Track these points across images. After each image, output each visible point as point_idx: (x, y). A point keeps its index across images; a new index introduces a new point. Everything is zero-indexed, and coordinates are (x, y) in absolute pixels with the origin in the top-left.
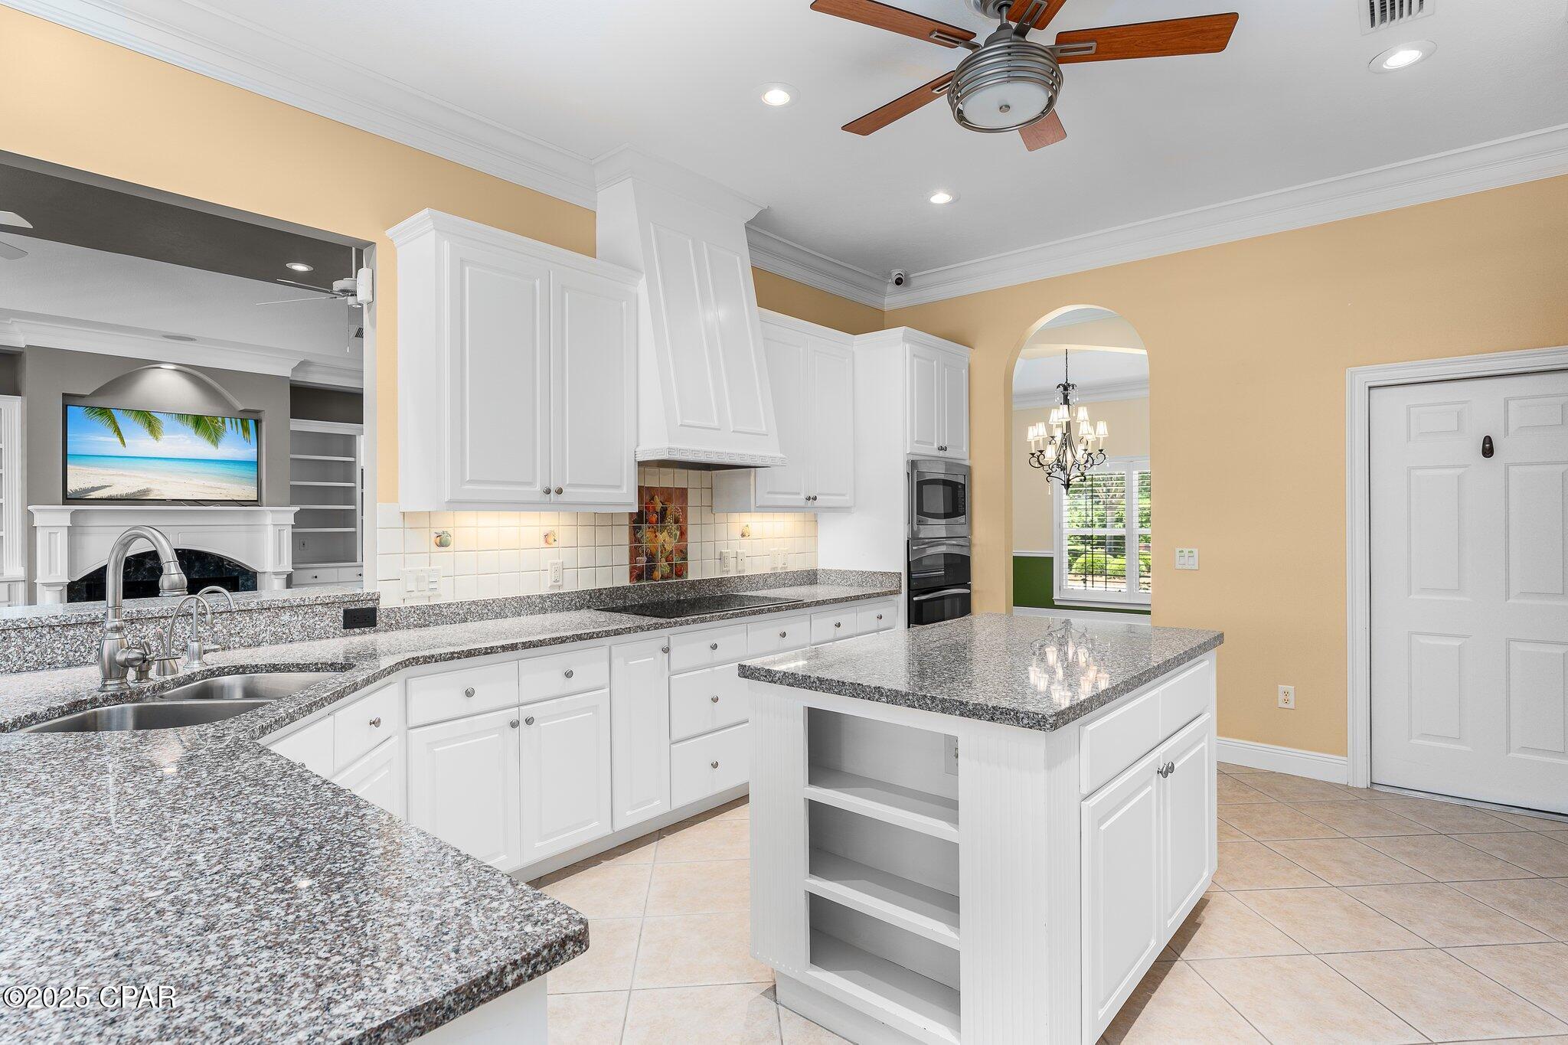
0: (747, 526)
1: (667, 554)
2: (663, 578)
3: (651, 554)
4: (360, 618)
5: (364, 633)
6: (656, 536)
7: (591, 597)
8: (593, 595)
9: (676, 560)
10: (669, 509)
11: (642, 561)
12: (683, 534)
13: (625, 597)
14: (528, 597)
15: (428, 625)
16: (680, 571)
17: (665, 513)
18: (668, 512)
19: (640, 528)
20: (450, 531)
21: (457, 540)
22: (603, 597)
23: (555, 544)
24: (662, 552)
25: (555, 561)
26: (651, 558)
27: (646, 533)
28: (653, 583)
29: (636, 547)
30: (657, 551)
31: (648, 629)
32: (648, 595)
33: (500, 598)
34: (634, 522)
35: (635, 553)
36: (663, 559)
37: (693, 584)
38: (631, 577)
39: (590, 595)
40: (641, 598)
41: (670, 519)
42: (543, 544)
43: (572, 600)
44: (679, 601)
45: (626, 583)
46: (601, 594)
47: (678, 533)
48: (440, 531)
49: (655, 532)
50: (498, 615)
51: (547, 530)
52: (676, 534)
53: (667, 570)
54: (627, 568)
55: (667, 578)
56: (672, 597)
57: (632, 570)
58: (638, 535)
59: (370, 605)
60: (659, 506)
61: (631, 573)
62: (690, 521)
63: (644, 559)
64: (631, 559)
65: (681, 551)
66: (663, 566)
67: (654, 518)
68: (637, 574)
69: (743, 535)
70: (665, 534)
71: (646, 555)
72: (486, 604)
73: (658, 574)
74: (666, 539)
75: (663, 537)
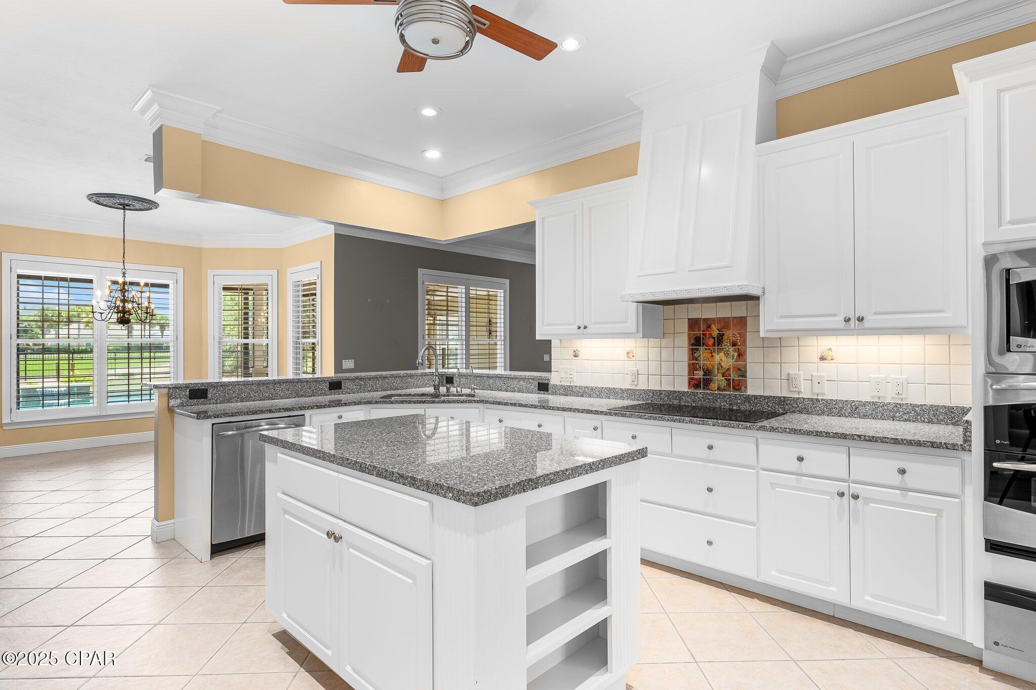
0: (830, 349)
1: (723, 371)
2: (719, 389)
3: (708, 369)
4: (543, 387)
5: (544, 394)
6: (712, 356)
7: (653, 395)
8: (655, 393)
9: (733, 376)
10: (726, 335)
11: (699, 374)
12: (741, 355)
13: (680, 399)
14: (614, 388)
15: (567, 395)
16: (738, 385)
17: (722, 339)
18: (725, 337)
19: (697, 350)
20: (579, 349)
21: (582, 355)
22: (662, 396)
23: (634, 359)
24: (718, 369)
25: (633, 369)
26: (708, 372)
27: (702, 353)
28: (709, 392)
29: (693, 364)
30: (713, 367)
31: (582, 412)
32: (700, 400)
33: (599, 386)
34: (692, 345)
35: (692, 368)
36: (720, 375)
37: (748, 399)
38: (689, 385)
39: (653, 393)
40: (694, 401)
41: (726, 344)
42: (626, 358)
43: (640, 395)
44: (731, 410)
45: (685, 388)
46: (661, 394)
47: (736, 354)
48: (575, 349)
49: (711, 353)
50: (598, 396)
51: (629, 349)
52: (733, 355)
53: (724, 383)
54: (686, 379)
55: (724, 390)
56: (724, 406)
57: (690, 380)
58: (696, 355)
59: (546, 382)
60: (715, 333)
61: (689, 382)
62: (748, 344)
63: (702, 373)
64: (689, 372)
65: (739, 369)
66: (719, 380)
67: (711, 342)
68: (695, 384)
69: (823, 358)
70: (722, 354)
71: (703, 370)
72: (592, 389)
73: (714, 386)
74: (723, 359)
75: (719, 357)
